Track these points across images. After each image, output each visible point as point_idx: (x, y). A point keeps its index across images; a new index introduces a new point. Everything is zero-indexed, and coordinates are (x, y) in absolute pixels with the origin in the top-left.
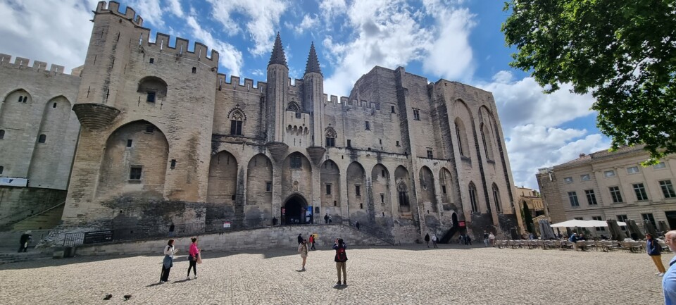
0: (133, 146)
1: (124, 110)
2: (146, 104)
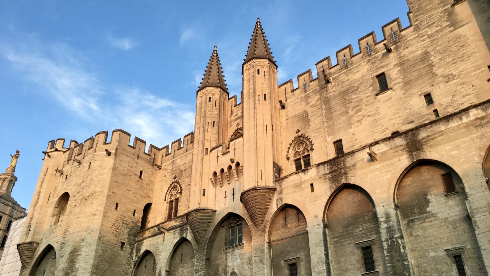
1: (41, 240)
2: (54, 226)
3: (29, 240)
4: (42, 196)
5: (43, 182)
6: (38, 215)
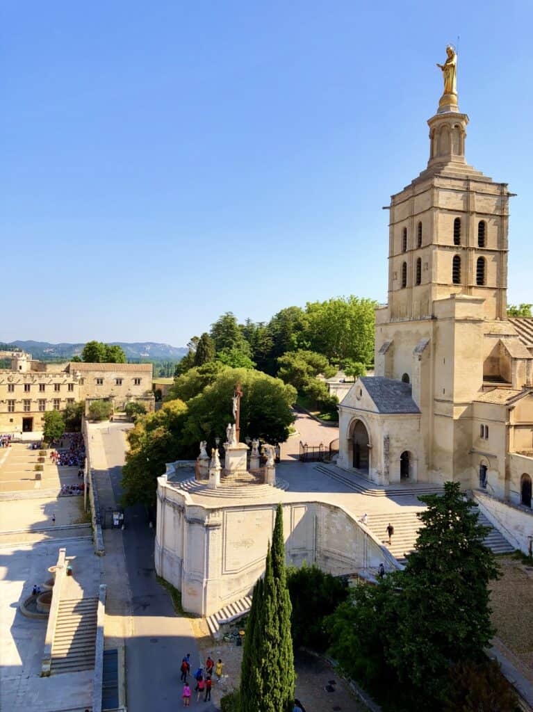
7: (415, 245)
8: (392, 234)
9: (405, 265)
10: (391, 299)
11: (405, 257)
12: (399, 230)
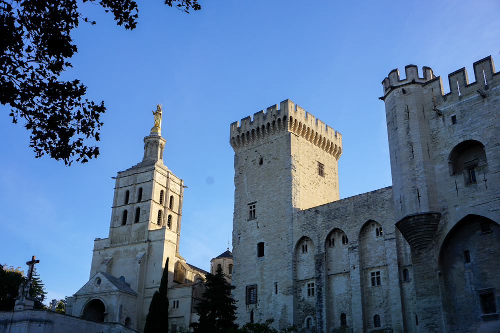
0: (472, 260)
1: (444, 209)
2: (466, 189)
3: (424, 210)
4: (418, 149)
5: (408, 128)
6: (424, 175)
7: (136, 200)
8: (116, 194)
9: (125, 212)
10: (111, 233)
11: (127, 207)
12: (122, 192)
